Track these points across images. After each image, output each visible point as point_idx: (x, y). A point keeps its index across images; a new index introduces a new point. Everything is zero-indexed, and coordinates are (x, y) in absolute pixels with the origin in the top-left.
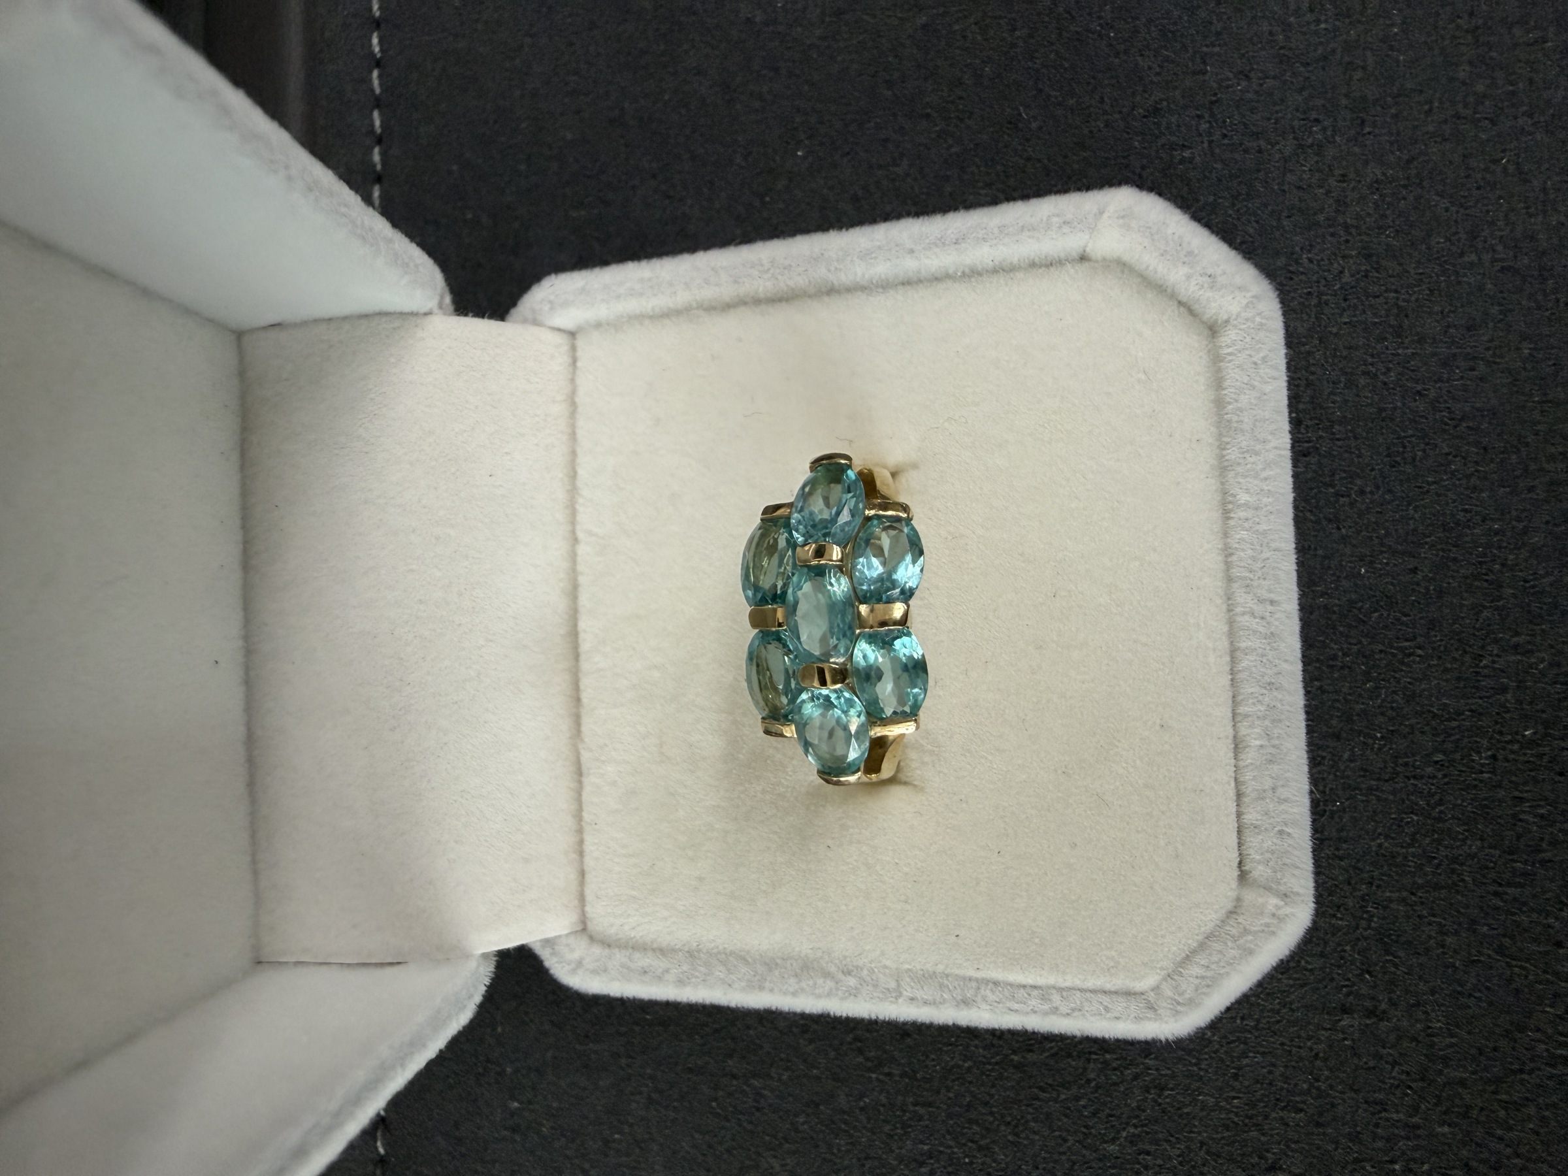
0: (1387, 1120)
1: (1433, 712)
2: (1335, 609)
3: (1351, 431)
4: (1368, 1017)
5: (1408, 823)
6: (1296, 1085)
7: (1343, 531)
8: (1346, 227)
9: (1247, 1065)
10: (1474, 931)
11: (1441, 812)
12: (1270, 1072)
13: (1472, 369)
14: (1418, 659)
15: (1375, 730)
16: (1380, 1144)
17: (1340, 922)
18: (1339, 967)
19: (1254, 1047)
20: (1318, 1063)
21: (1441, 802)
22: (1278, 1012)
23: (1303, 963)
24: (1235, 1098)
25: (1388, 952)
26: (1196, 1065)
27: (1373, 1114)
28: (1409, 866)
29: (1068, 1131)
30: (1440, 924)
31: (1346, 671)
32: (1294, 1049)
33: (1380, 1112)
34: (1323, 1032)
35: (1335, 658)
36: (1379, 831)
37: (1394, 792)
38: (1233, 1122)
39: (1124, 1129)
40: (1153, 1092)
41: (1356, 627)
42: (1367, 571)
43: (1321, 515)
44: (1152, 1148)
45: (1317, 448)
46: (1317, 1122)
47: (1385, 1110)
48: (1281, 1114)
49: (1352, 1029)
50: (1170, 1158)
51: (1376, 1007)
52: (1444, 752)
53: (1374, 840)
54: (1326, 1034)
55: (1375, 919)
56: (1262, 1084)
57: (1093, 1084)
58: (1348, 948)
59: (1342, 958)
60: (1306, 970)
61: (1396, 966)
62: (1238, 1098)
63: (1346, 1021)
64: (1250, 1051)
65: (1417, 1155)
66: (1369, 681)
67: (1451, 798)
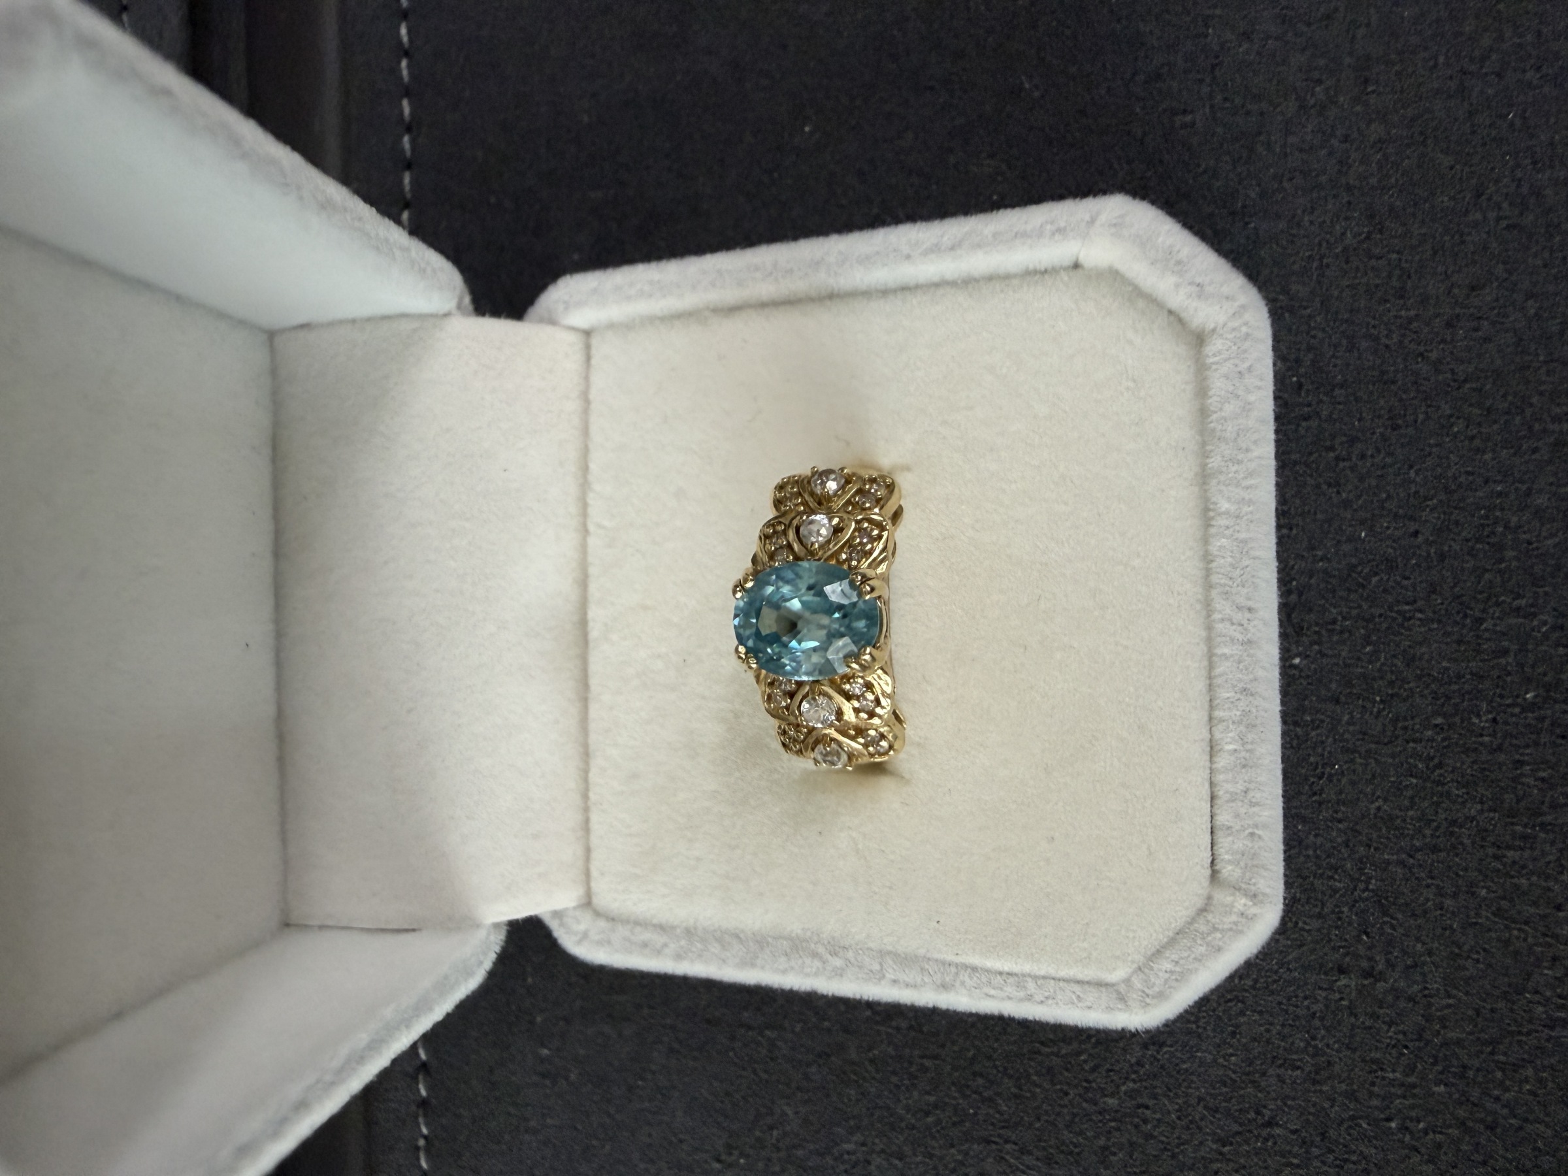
0: (1384, 1078)
1: (1433, 676)
2: (1335, 573)
3: (1351, 395)
4: (1366, 978)
5: (1407, 786)
6: (1293, 1043)
7: (1344, 495)
8: (1349, 188)
9: (1244, 1024)
10: (1473, 894)
11: (1441, 775)
12: (1268, 1031)
13: (1476, 330)
14: (1418, 622)
15: (1374, 694)
16: (1375, 1102)
17: (1337, 883)
18: (1337, 927)
20: (1316, 1023)
21: (1440, 765)
22: (1276, 972)
23: (1300, 924)
24: (1232, 1055)
25: (1385, 914)
26: (1194, 1022)
27: (1370, 1072)
28: (1408, 829)
29: (1069, 1085)
30: (1437, 886)
31: (1346, 635)
32: (1291, 1009)
33: (1376, 1071)
34: (1320, 992)
35: (1334, 622)
36: (1378, 793)
37: (1393, 756)
38: (1232, 1078)
39: (1124, 1084)
41: (1356, 591)
42: (1366, 536)
43: (1321, 480)
44: (1151, 1103)
45: (1318, 413)
46: (1314, 1079)
47: (1382, 1069)
48: (1278, 1071)
49: (1348, 990)
50: (1169, 1112)
51: (1373, 968)
52: (1444, 715)
53: (1372, 802)
54: (1324, 994)
55: (1373, 881)
56: (1259, 1042)
58: (1345, 909)
61: (1393, 928)
62: (1236, 1055)
63: (1343, 981)
64: (1247, 1010)
65: (1413, 1114)
66: (1369, 644)
67: (1451, 761)
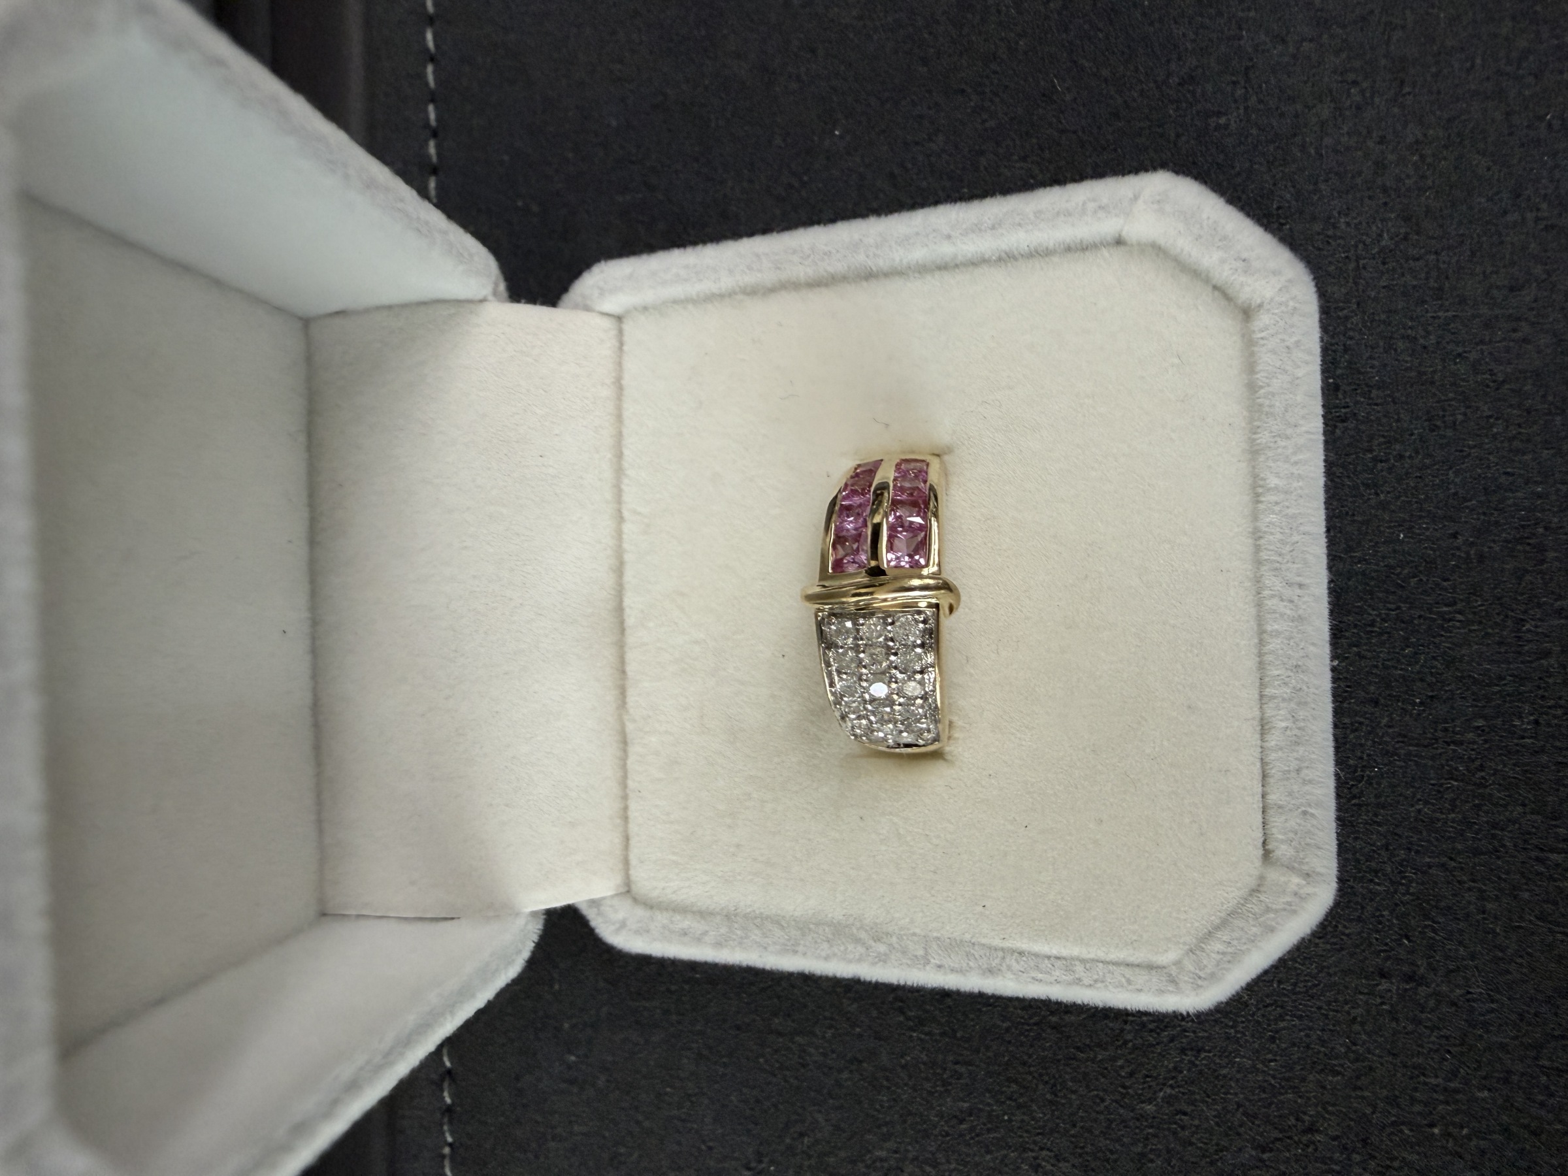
0: (1425, 1084)
1: (1474, 678)
2: (1373, 574)
3: (1389, 396)
4: (1407, 983)
5: (1448, 788)
6: (1333, 1048)
7: (1382, 497)
8: (1385, 190)
9: (1284, 1029)
10: (1515, 897)
11: (1483, 778)
12: (1307, 1036)
13: (1514, 330)
14: (1458, 624)
15: (1414, 695)
16: (1418, 1108)
17: (1377, 887)
18: (1377, 931)
19: (1291, 1011)
20: (1357, 1027)
21: (1481, 768)
22: (1315, 976)
23: (1340, 927)
24: (1271, 1061)
25: (1426, 918)
26: (1232, 1027)
27: (1411, 1078)
28: (1449, 832)
29: (1104, 1090)
30: (1481, 891)
31: (1385, 637)
32: (1331, 1013)
33: (1418, 1077)
34: (1361, 997)
35: (1372, 624)
36: (1419, 797)
37: (1433, 758)
38: (1271, 1084)
39: (1161, 1090)
40: (1189, 1053)
41: (1394, 592)
42: (1405, 537)
43: (1359, 481)
44: (1189, 1109)
45: (1355, 414)
46: (1355, 1085)
47: (1424, 1075)
48: (1318, 1077)
49: (1389, 994)
50: (1207, 1119)
51: (1414, 972)
52: (1484, 717)
53: (1412, 806)
54: (1364, 998)
55: (1414, 885)
56: (1299, 1047)
57: (1130, 1044)
58: (1386, 913)
59: (1380, 923)
60: (1344, 934)
61: (1434, 931)
62: (1275, 1060)
63: (1384, 985)
64: (1287, 1015)
65: (1457, 1119)
66: (1408, 647)
67: (1492, 764)
